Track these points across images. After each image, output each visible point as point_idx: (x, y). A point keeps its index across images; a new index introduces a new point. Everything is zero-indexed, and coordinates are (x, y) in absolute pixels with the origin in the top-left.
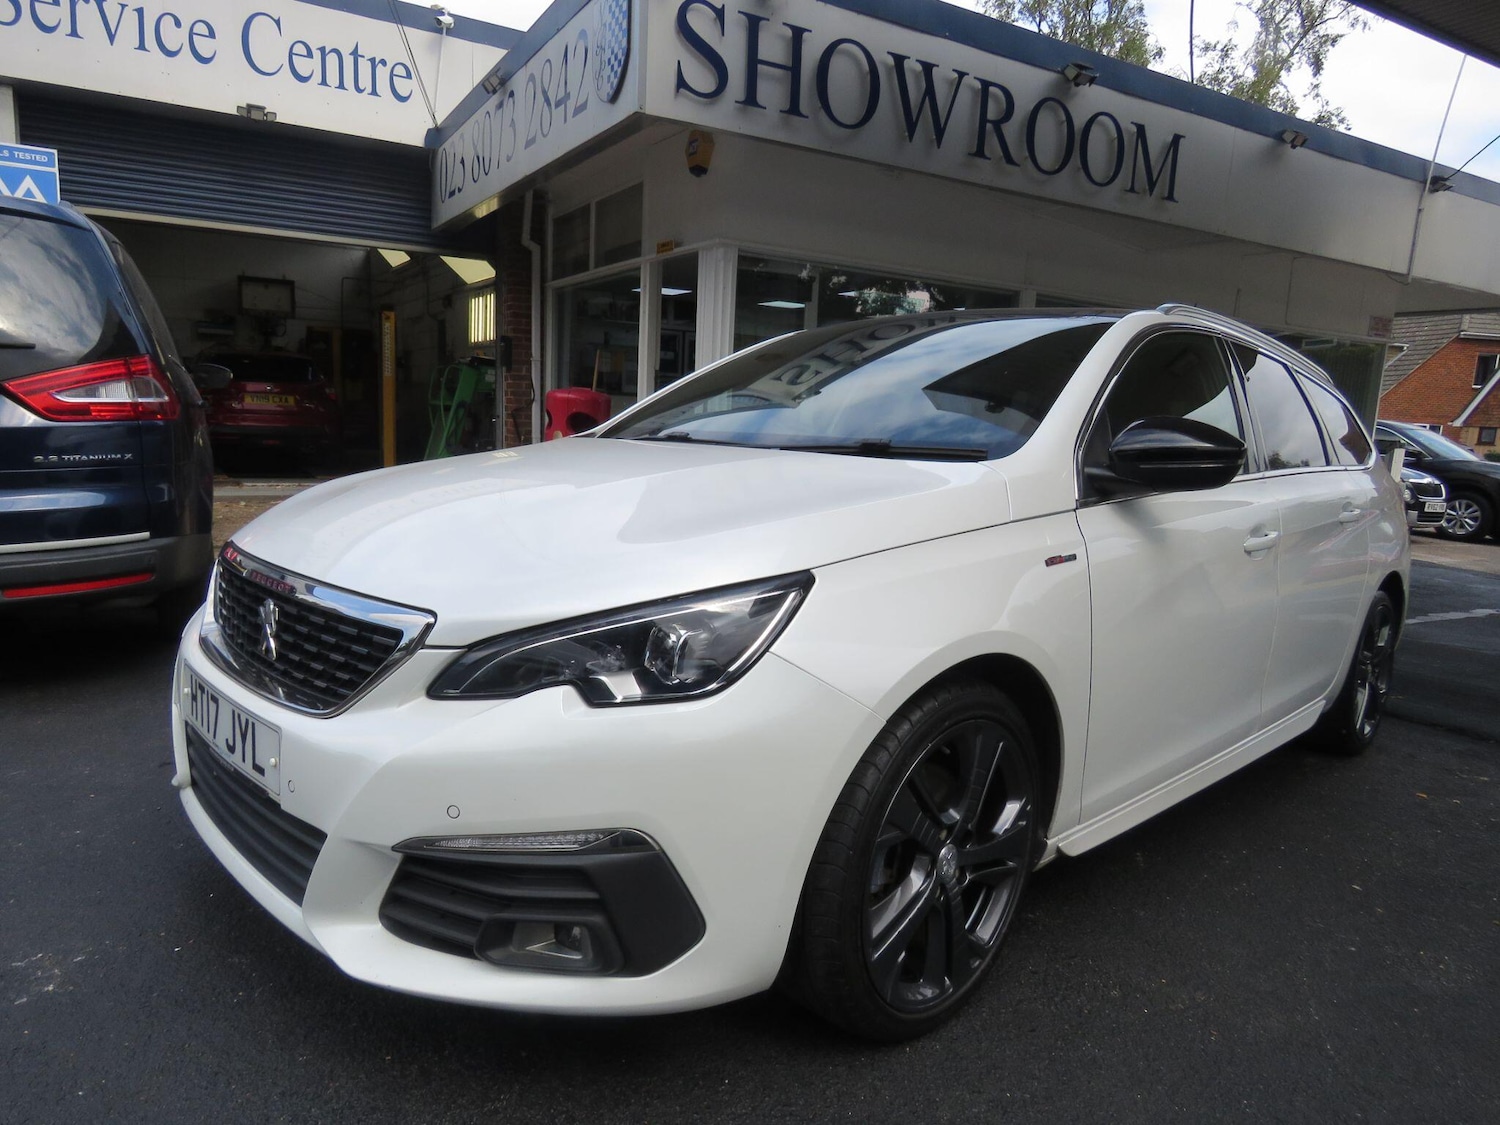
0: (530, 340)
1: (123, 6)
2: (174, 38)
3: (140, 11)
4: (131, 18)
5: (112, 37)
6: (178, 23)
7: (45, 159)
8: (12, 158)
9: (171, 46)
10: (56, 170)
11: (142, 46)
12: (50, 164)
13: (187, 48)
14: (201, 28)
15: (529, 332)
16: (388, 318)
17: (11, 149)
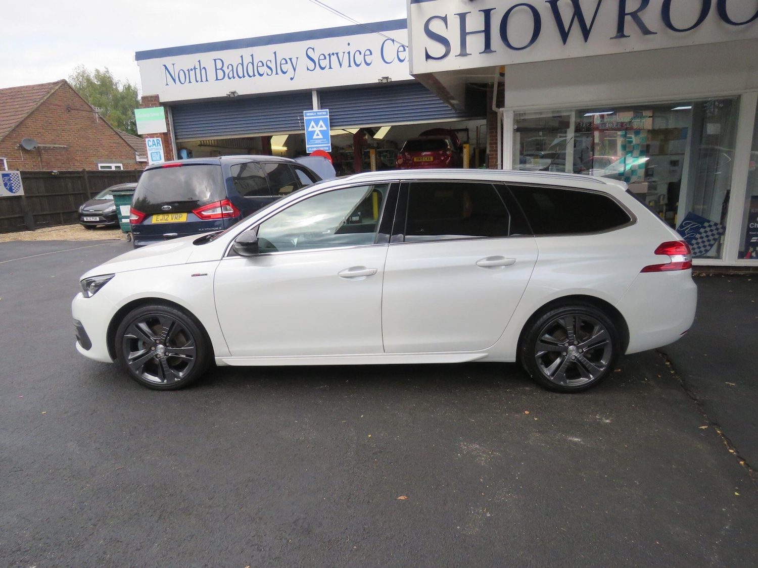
0: (497, 154)
1: (344, 53)
2: (359, 59)
3: (349, 53)
4: (346, 55)
5: (341, 65)
6: (360, 53)
7: (325, 113)
8: (317, 115)
9: (358, 63)
10: (328, 116)
11: (350, 66)
12: (326, 115)
13: (363, 62)
14: (368, 53)
15: (497, 151)
16: (465, 147)
17: (316, 112)
